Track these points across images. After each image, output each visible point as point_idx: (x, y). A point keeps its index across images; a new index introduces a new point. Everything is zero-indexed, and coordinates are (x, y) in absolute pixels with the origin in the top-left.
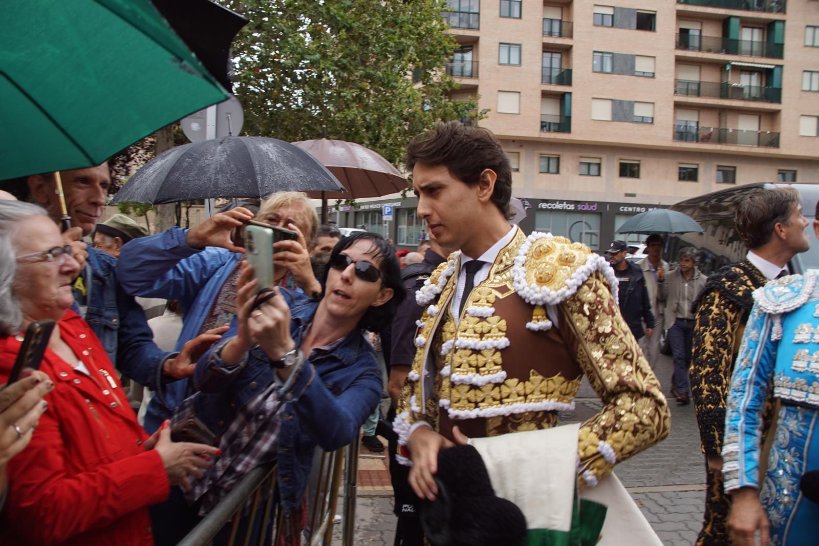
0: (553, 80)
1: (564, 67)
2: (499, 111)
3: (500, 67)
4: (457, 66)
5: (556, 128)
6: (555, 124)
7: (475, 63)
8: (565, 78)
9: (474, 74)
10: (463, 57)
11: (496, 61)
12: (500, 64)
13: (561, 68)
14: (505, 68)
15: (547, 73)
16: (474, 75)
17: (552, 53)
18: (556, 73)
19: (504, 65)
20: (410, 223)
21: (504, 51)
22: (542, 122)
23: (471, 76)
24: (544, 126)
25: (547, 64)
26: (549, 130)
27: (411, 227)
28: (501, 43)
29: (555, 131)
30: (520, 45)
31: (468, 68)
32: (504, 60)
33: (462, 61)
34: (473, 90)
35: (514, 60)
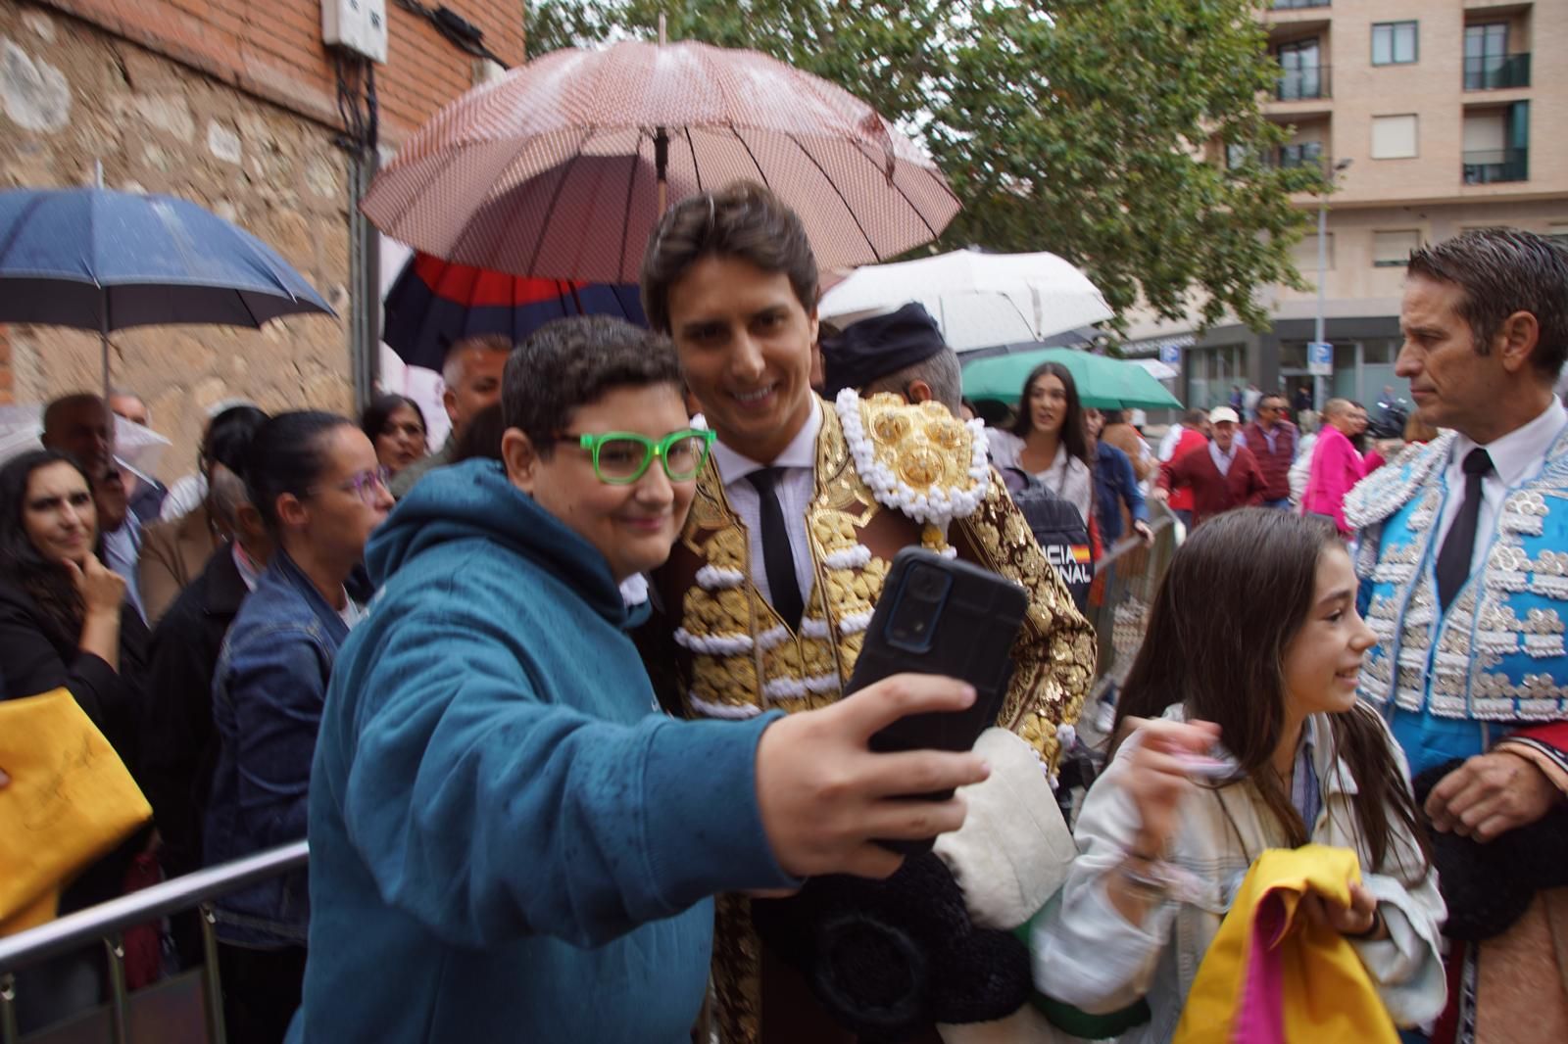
0: (1490, 79)
1: (1514, 50)
2: (1378, 154)
3: (1372, 71)
4: (1289, 80)
5: (1497, 173)
6: (1493, 166)
7: (1325, 70)
8: (1516, 71)
9: (1323, 91)
10: (1300, 60)
11: (1366, 60)
12: (1374, 65)
13: (1505, 55)
14: (1381, 71)
15: (1475, 67)
16: (1324, 93)
17: (1484, 25)
18: (1494, 65)
19: (1383, 65)
20: (1212, 375)
21: (1382, 40)
22: (1465, 166)
23: (1318, 95)
24: (1471, 173)
25: (1474, 51)
26: (1481, 181)
27: (1213, 382)
28: (1376, 25)
29: (1495, 181)
30: (1414, 23)
31: (1311, 80)
32: (1382, 55)
33: (1300, 68)
34: (1323, 121)
35: (1404, 52)
